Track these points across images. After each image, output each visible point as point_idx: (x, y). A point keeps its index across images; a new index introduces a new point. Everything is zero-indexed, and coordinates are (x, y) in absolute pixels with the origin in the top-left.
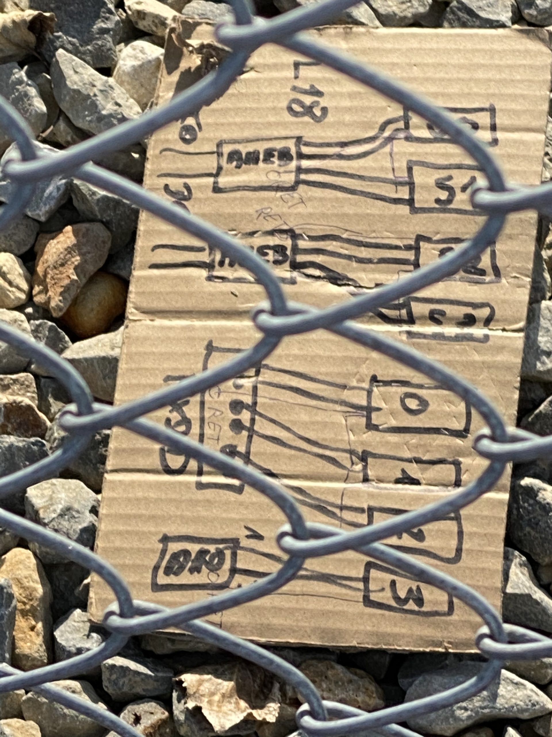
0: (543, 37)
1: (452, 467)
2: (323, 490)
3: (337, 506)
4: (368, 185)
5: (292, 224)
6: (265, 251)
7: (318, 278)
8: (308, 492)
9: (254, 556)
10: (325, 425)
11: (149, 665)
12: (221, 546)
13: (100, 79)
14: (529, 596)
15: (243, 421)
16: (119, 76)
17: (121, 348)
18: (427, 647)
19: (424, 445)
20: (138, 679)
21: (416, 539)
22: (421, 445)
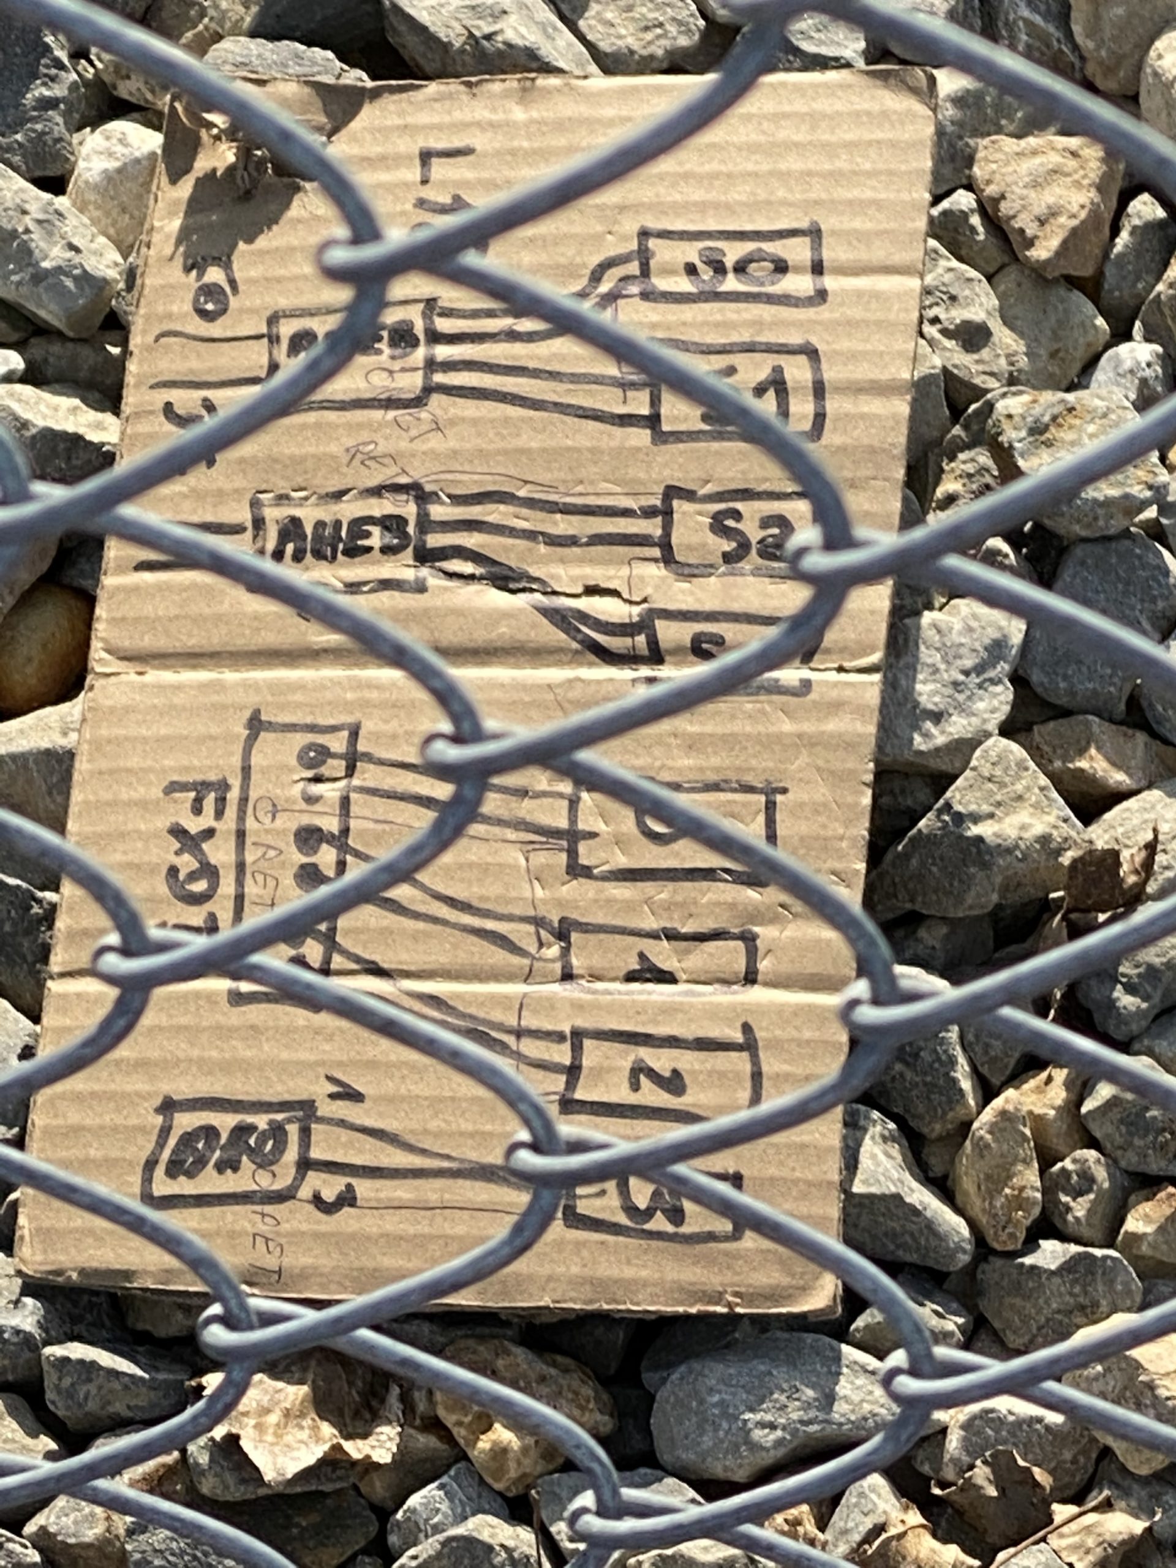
0: (916, 84)
1: (740, 945)
2: (481, 999)
3: (509, 1031)
4: (569, 390)
5: (416, 473)
6: (365, 528)
7: (472, 577)
8: (451, 1003)
9: (345, 1135)
10: (485, 869)
11: (139, 1357)
12: (279, 1117)
13: (37, 199)
14: (897, 1198)
15: (321, 868)
16: (79, 192)
17: (79, 731)
18: (691, 1305)
19: (682, 905)
20: (116, 1386)
21: (669, 1091)
22: (676, 904)
